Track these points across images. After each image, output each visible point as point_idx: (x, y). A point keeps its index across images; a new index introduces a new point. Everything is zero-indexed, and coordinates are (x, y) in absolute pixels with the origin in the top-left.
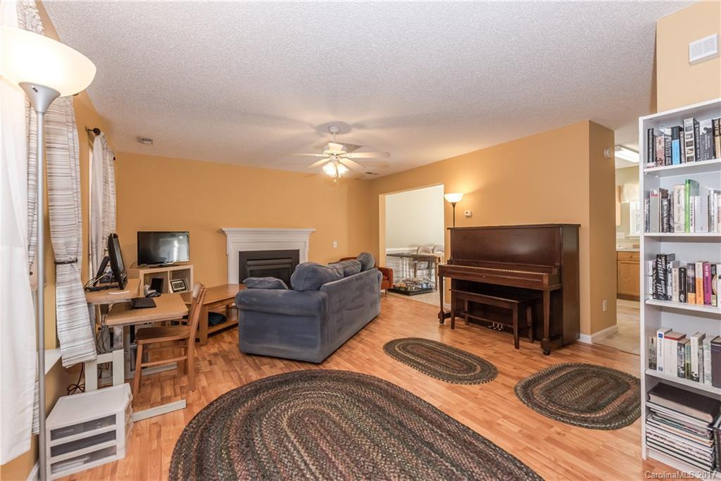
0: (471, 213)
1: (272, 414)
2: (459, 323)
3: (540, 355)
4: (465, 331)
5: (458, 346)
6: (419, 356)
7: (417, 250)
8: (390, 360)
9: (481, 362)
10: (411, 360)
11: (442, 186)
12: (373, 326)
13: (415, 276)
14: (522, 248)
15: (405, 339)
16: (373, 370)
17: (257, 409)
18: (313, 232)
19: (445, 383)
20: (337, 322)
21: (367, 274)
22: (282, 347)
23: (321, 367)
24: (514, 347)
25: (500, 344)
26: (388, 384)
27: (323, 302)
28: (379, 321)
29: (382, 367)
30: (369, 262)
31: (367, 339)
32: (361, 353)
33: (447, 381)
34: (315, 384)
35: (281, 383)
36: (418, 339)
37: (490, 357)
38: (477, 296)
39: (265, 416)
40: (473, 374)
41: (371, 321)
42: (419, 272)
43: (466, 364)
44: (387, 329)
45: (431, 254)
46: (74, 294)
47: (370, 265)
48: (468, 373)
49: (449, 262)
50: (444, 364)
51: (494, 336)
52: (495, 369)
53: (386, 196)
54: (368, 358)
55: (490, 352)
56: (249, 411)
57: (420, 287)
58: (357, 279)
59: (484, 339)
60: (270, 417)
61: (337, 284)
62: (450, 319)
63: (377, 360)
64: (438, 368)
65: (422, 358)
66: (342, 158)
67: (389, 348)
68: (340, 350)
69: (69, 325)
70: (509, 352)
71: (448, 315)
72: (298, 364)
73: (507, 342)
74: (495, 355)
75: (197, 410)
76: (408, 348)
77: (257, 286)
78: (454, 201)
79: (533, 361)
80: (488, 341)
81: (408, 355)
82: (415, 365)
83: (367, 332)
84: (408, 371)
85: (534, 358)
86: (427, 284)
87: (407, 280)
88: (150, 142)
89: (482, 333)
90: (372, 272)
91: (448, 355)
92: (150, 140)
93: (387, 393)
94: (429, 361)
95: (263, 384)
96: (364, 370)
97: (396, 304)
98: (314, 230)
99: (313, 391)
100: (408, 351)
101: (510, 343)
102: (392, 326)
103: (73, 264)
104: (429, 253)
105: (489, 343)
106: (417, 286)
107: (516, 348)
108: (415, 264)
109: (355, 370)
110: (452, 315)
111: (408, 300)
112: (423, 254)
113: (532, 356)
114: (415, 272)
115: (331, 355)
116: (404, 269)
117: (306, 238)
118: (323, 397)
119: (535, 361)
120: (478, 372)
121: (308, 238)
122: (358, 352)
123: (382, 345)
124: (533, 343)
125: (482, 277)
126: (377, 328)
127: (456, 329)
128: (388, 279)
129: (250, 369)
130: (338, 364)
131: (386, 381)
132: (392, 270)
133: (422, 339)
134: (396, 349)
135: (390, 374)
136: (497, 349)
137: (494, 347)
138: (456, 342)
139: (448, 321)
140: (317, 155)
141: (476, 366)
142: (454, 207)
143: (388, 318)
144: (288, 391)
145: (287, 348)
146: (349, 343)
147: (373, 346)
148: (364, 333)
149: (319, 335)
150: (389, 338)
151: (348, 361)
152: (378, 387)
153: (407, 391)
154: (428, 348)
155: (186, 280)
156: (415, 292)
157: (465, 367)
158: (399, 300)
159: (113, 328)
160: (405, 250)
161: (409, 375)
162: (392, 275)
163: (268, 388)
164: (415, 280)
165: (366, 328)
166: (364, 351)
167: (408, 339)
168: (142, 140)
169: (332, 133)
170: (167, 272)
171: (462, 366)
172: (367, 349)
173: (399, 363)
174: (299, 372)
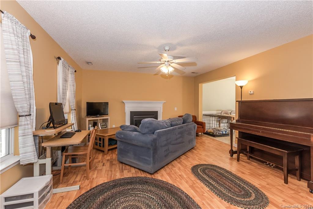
0: (253, 92)
1: (114, 204)
2: (243, 158)
3: (307, 193)
4: (247, 165)
5: (239, 175)
6: (211, 178)
7: (221, 113)
8: (193, 177)
9: (256, 190)
10: (206, 180)
11: (235, 77)
12: (189, 154)
13: (219, 127)
14: (292, 114)
15: (206, 165)
16: (181, 184)
17: (109, 199)
18: (164, 103)
19: (226, 203)
20: (164, 151)
21: (187, 126)
22: (135, 162)
23: (153, 176)
24: (283, 182)
25: (272, 177)
26: (187, 196)
27: (155, 140)
28: (194, 151)
29: (187, 182)
30: (188, 119)
31: (183, 161)
32: (177, 171)
33: (228, 202)
34: (145, 187)
35: (128, 183)
36: (214, 166)
37: (263, 187)
38: (255, 144)
39: (110, 204)
40: (248, 200)
41: (189, 151)
42: (222, 125)
43: (245, 190)
44: (197, 156)
45: (229, 115)
46: (26, 131)
47: (189, 120)
48: (244, 198)
49: (237, 121)
50: (228, 187)
51: (268, 170)
52: (267, 198)
53: (203, 84)
54: (180, 174)
55: (264, 183)
56: (104, 199)
57: (221, 133)
58: (179, 128)
59: (260, 172)
60: (112, 206)
61: (165, 131)
62: (237, 155)
63: (185, 176)
64: (222, 190)
65: (214, 180)
66: (171, 63)
67: (195, 169)
68: (166, 166)
69: (24, 145)
70: (279, 186)
71: (235, 152)
72: (142, 172)
73: (278, 177)
74: (267, 186)
75: (83, 192)
76: (206, 171)
77: (125, 129)
78: (241, 85)
79: (300, 197)
80: (263, 174)
81: (205, 176)
82: (208, 184)
83: (185, 157)
84: (202, 188)
85: (301, 194)
86: (226, 131)
87: (215, 129)
88: (91, 64)
89: (259, 167)
90: (190, 124)
91: (232, 181)
92: (91, 63)
93: (184, 203)
94: (218, 183)
95: (119, 182)
96: (176, 182)
97: (206, 141)
98: (165, 102)
99: (142, 192)
100: (206, 174)
101: (281, 178)
102: (200, 155)
103: (26, 117)
104: (229, 114)
105: (264, 175)
106: (219, 132)
107: (285, 183)
108: (219, 120)
109: (170, 182)
110: (238, 152)
111: (213, 140)
112: (225, 115)
113: (300, 193)
114: (219, 124)
115: (161, 169)
116: (213, 123)
117: (161, 106)
118: (145, 198)
119: (302, 197)
120: (252, 198)
121: (162, 106)
122: (176, 169)
123: (191, 166)
124: (300, 181)
125: (259, 132)
126: (191, 155)
127: (240, 162)
128: (203, 128)
129: (119, 171)
130: (162, 175)
131: (186, 194)
132: (205, 123)
133: (216, 166)
134: (199, 171)
135: (190, 188)
136: (269, 181)
137: (266, 180)
138: (239, 171)
139: (235, 156)
140: (158, 62)
141: (251, 193)
142: (241, 88)
143: (199, 150)
144: (129, 189)
145: (137, 163)
146: (173, 163)
147: (185, 167)
148: (183, 157)
149: (152, 159)
150: (196, 163)
151: (169, 174)
152: (180, 197)
153: (197, 205)
154: (219, 173)
155: (107, 123)
156: (218, 135)
157: (243, 193)
158: (209, 139)
159: (46, 148)
160: (214, 112)
161: (203, 192)
162: (205, 126)
163: (121, 185)
164: (219, 129)
165: (185, 154)
166: (179, 169)
167: (208, 165)
168: (88, 63)
169: (166, 51)
170: (98, 119)
171: (241, 192)
172: (182, 168)
173: (199, 181)
174: (140, 177)
